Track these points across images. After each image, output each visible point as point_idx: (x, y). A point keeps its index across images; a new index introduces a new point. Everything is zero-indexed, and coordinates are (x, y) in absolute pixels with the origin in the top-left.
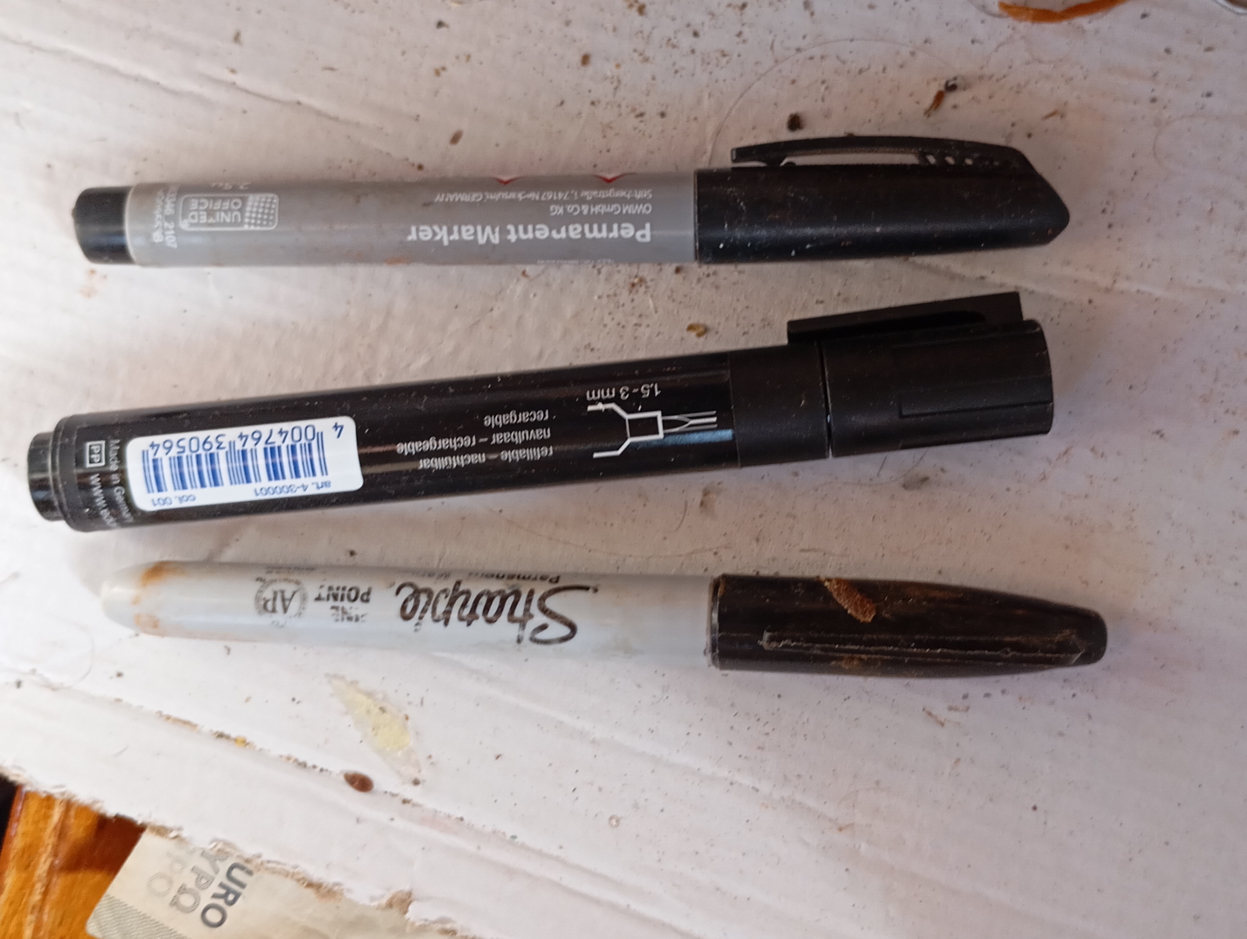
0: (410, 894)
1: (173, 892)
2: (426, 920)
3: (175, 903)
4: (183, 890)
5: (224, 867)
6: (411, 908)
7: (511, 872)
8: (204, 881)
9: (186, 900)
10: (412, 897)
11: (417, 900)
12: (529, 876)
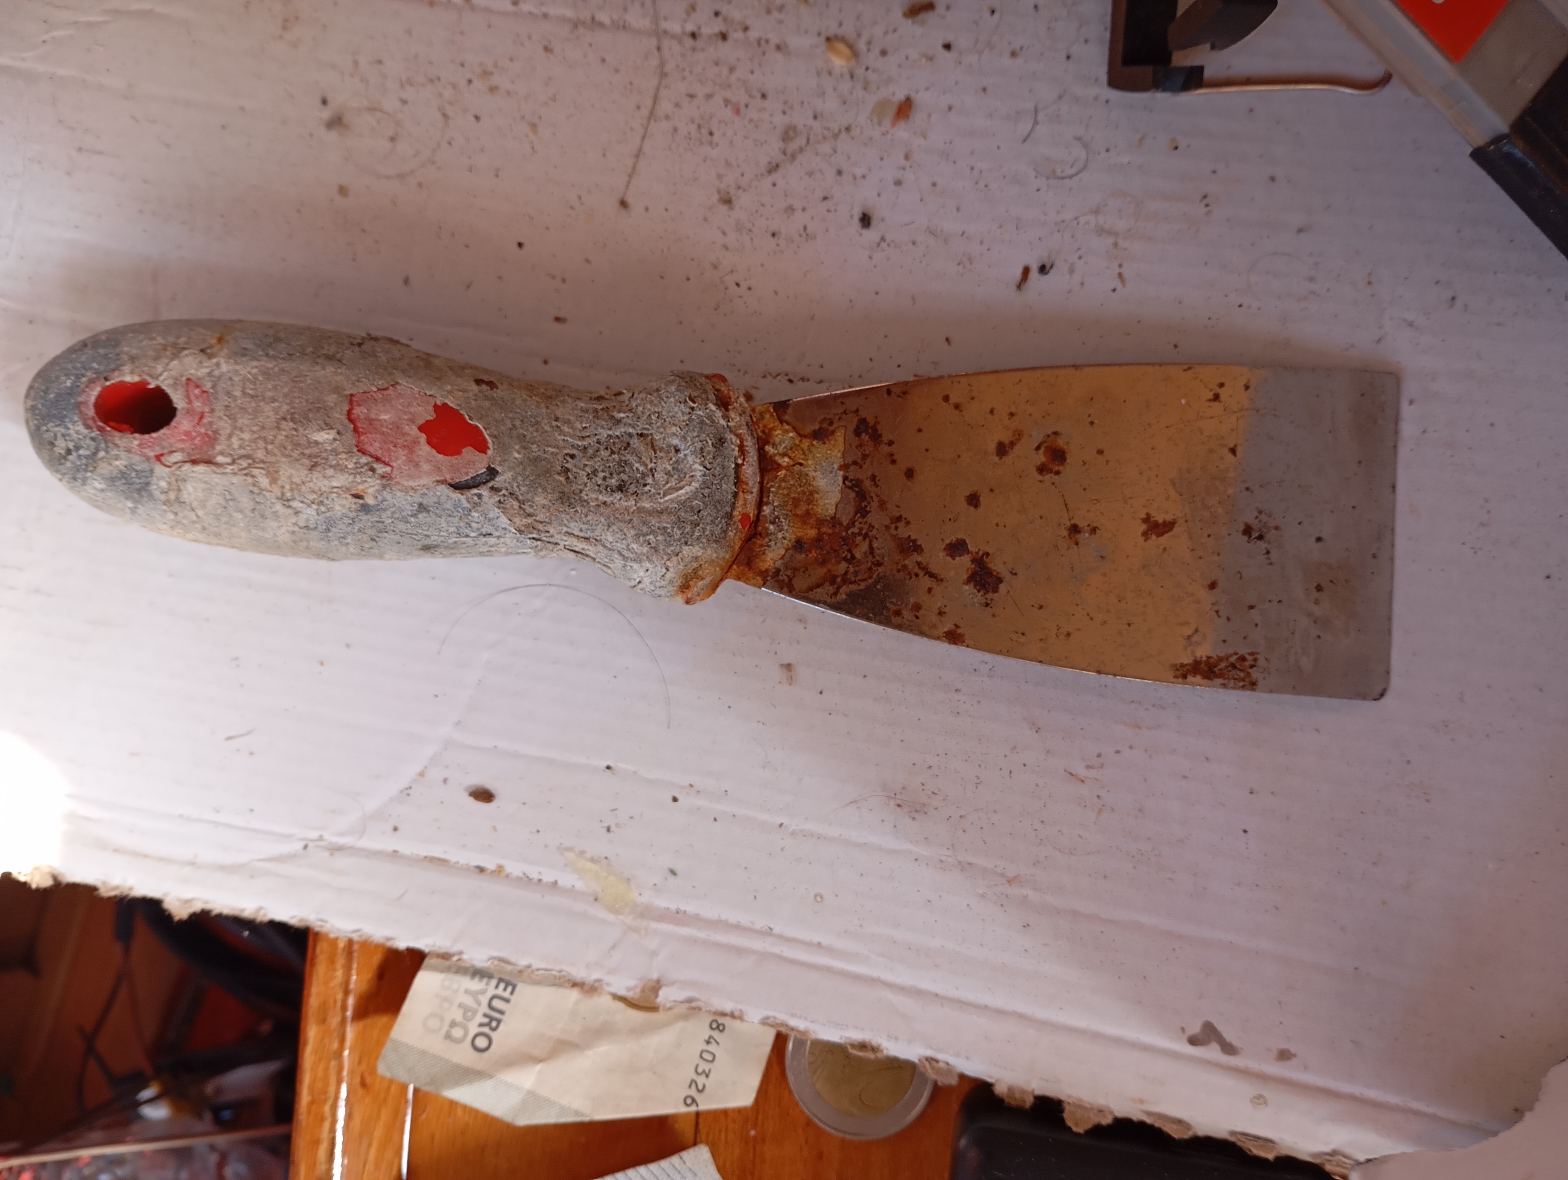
0: (658, 981)
1: (445, 1028)
2: (675, 1001)
3: (448, 1036)
4: (453, 1024)
5: (485, 1000)
6: (661, 993)
7: (740, 951)
8: (469, 1014)
9: (457, 1033)
10: (661, 983)
11: (665, 985)
12: (754, 952)
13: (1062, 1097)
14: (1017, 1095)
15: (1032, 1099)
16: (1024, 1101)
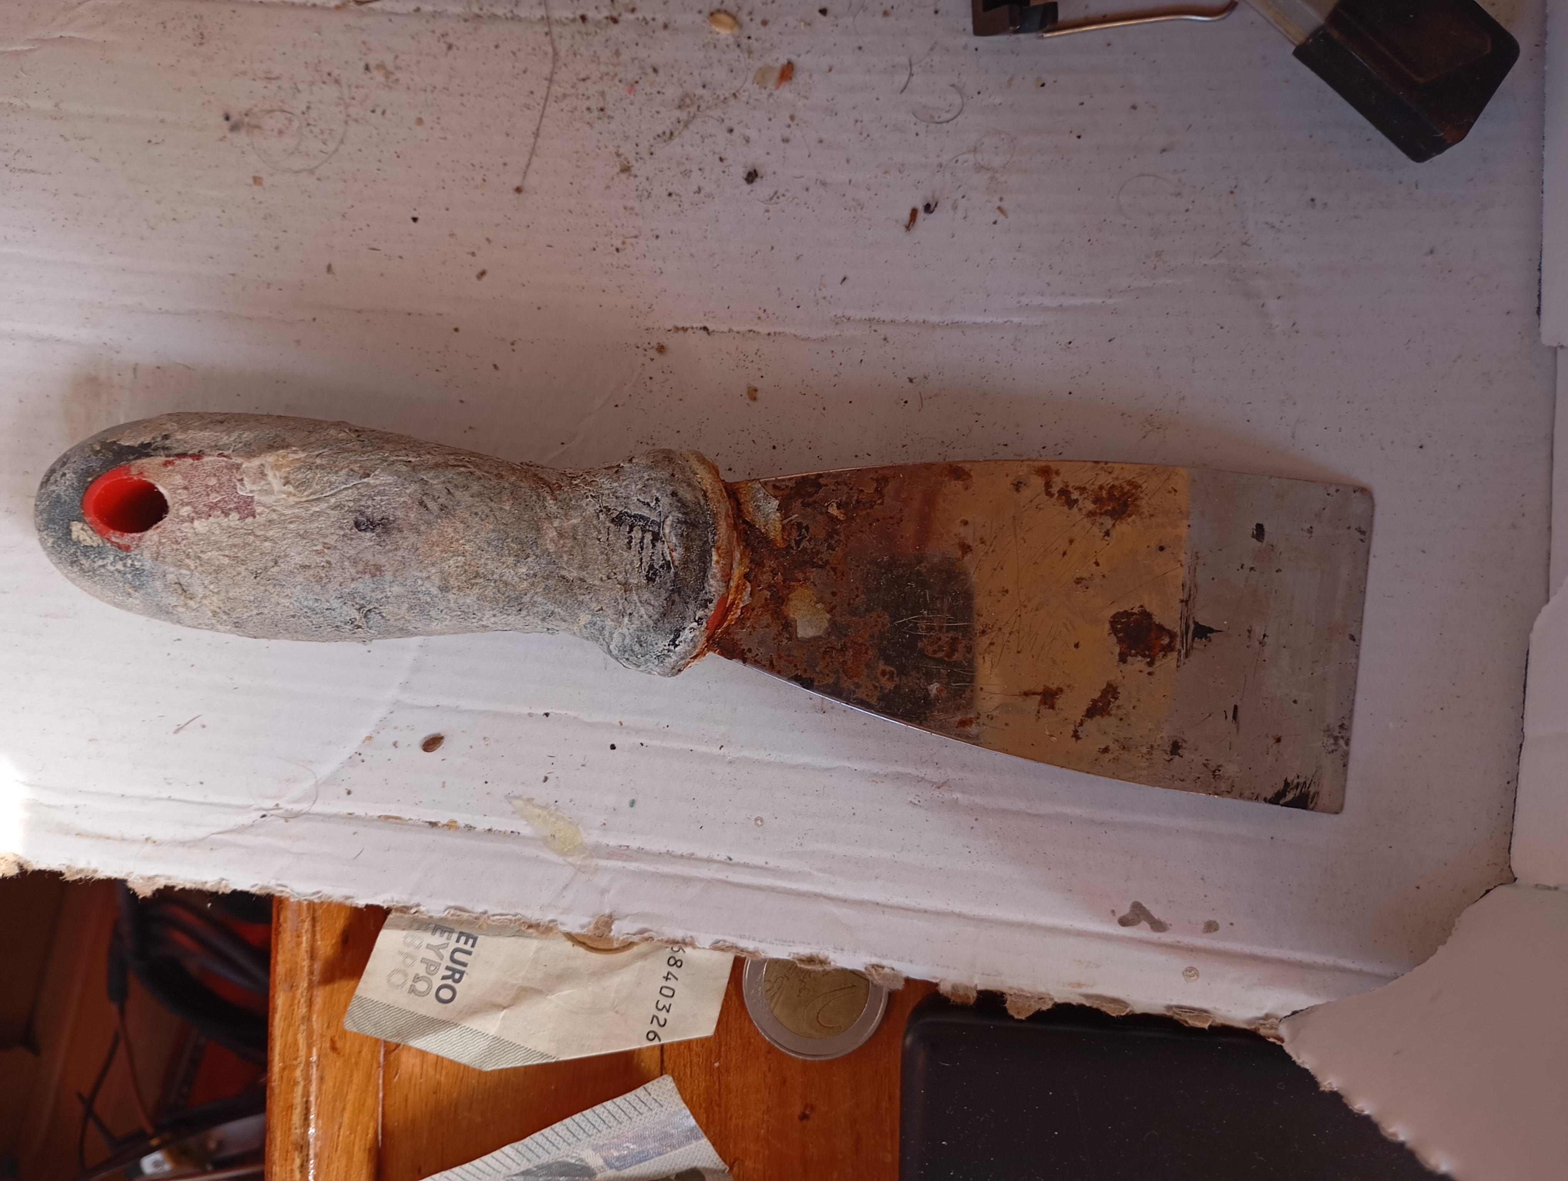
0: (610, 916)
1: (410, 983)
2: (628, 934)
3: (412, 990)
4: (416, 978)
5: (447, 954)
6: (613, 927)
7: (687, 880)
8: (432, 968)
9: (421, 986)
10: (613, 917)
11: (618, 918)
12: (701, 880)
13: (1004, 989)
14: (961, 993)
15: (975, 994)
16: (969, 998)
